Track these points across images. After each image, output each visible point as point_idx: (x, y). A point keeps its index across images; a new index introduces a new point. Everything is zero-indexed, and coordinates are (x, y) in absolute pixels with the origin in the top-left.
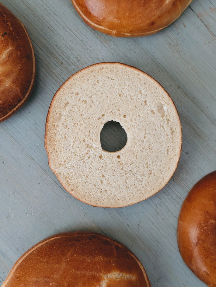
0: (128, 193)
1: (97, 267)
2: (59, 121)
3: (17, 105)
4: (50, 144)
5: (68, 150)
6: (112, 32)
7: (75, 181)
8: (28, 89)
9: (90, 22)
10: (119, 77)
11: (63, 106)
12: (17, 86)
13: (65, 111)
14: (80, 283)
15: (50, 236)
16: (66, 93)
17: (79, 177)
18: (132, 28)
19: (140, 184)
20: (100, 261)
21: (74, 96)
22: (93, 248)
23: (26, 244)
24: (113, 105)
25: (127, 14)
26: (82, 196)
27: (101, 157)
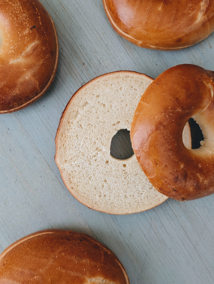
0: (126, 202)
1: (83, 269)
2: (75, 119)
3: (33, 97)
4: (61, 139)
5: (77, 149)
6: (138, 42)
7: (77, 180)
8: (47, 84)
9: (118, 29)
10: (142, 89)
11: (82, 105)
12: (36, 80)
13: (82, 110)
14: (63, 282)
15: (43, 229)
16: (88, 93)
17: (82, 177)
18: (157, 42)
19: (139, 196)
20: (87, 263)
21: (94, 98)
22: (82, 250)
23: (18, 232)
24: (130, 114)
25: (155, 27)
26: (81, 196)
27: (107, 162)
